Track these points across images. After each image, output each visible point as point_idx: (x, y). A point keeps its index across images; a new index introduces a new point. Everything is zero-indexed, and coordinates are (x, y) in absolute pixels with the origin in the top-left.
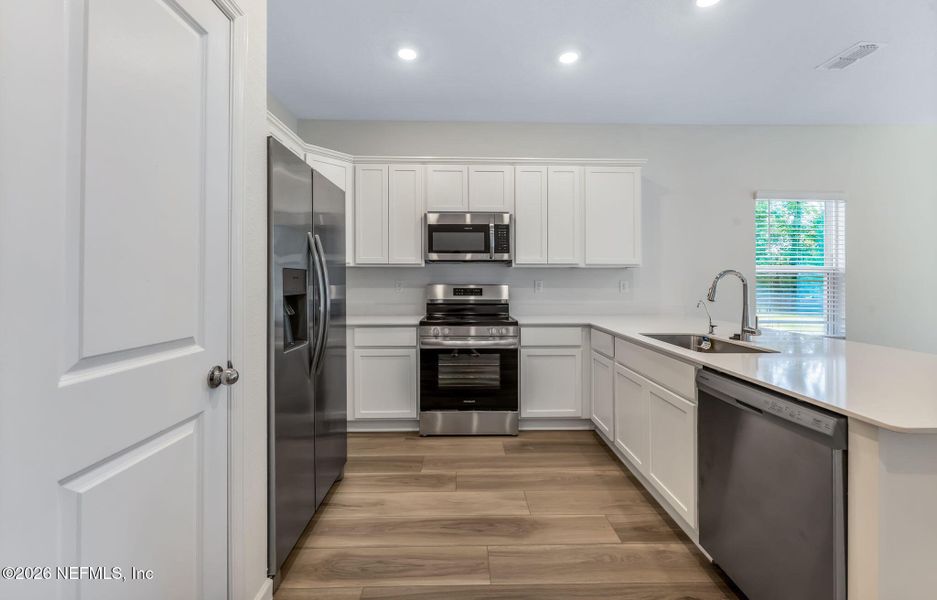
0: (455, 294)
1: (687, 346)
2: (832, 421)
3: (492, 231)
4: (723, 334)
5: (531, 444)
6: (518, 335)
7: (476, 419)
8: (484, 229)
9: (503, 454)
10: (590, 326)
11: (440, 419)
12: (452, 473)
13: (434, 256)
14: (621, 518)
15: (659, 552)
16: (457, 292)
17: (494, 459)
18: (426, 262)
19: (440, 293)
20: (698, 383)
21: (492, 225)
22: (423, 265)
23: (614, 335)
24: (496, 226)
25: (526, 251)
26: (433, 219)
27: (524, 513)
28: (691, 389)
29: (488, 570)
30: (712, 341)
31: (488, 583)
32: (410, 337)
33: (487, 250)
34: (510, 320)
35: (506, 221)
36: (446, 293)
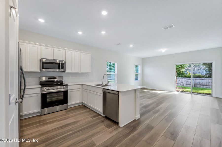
0: (49, 79)
1: (99, 86)
2: (117, 92)
3: (60, 64)
4: (104, 84)
5: (71, 110)
6: (67, 88)
7: (58, 108)
8: (59, 64)
9: (66, 113)
10: (82, 84)
11: (46, 110)
12: (55, 119)
13: (44, 70)
14: (91, 116)
15: (98, 118)
16: (49, 78)
17: (64, 114)
18: (41, 71)
19: (44, 79)
20: (103, 91)
21: (60, 63)
22: (40, 72)
23: (88, 86)
24: (61, 63)
25: (68, 69)
26: (44, 60)
27: (75, 120)
28: (102, 92)
29: (72, 130)
30: (103, 85)
31: (72, 132)
32: (38, 91)
33: (59, 68)
34: (64, 84)
35: (64, 62)
36: (46, 79)
